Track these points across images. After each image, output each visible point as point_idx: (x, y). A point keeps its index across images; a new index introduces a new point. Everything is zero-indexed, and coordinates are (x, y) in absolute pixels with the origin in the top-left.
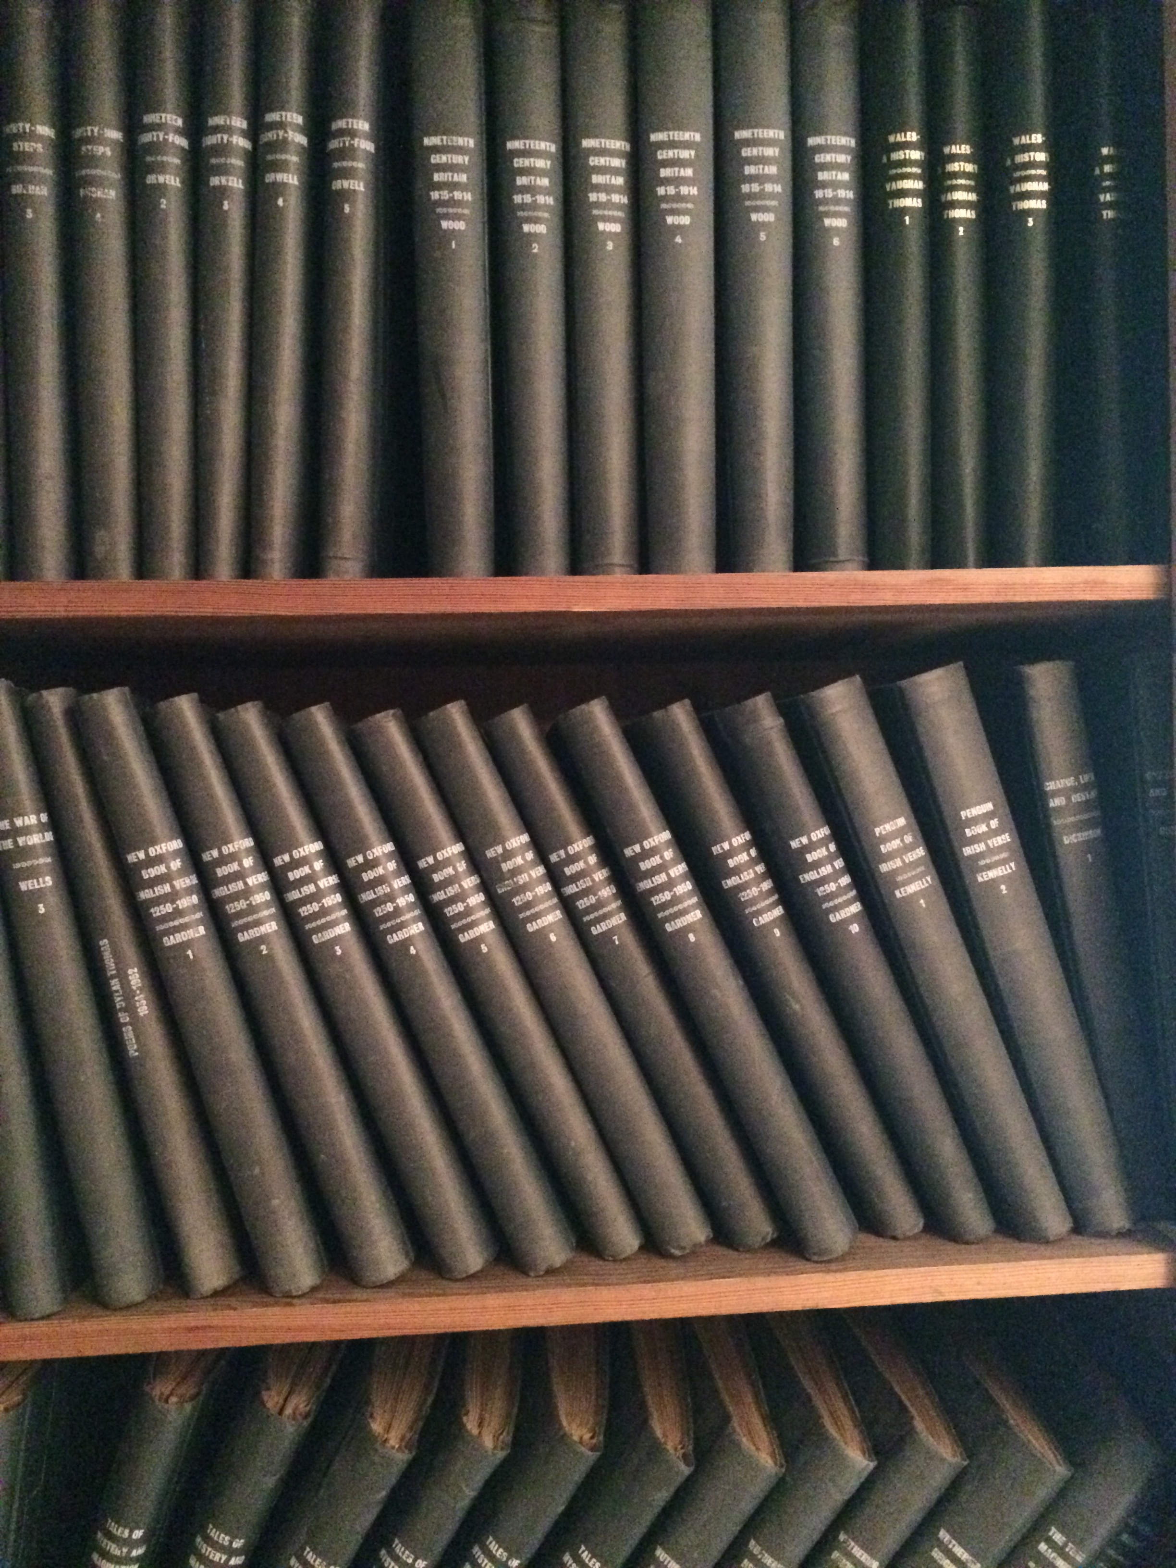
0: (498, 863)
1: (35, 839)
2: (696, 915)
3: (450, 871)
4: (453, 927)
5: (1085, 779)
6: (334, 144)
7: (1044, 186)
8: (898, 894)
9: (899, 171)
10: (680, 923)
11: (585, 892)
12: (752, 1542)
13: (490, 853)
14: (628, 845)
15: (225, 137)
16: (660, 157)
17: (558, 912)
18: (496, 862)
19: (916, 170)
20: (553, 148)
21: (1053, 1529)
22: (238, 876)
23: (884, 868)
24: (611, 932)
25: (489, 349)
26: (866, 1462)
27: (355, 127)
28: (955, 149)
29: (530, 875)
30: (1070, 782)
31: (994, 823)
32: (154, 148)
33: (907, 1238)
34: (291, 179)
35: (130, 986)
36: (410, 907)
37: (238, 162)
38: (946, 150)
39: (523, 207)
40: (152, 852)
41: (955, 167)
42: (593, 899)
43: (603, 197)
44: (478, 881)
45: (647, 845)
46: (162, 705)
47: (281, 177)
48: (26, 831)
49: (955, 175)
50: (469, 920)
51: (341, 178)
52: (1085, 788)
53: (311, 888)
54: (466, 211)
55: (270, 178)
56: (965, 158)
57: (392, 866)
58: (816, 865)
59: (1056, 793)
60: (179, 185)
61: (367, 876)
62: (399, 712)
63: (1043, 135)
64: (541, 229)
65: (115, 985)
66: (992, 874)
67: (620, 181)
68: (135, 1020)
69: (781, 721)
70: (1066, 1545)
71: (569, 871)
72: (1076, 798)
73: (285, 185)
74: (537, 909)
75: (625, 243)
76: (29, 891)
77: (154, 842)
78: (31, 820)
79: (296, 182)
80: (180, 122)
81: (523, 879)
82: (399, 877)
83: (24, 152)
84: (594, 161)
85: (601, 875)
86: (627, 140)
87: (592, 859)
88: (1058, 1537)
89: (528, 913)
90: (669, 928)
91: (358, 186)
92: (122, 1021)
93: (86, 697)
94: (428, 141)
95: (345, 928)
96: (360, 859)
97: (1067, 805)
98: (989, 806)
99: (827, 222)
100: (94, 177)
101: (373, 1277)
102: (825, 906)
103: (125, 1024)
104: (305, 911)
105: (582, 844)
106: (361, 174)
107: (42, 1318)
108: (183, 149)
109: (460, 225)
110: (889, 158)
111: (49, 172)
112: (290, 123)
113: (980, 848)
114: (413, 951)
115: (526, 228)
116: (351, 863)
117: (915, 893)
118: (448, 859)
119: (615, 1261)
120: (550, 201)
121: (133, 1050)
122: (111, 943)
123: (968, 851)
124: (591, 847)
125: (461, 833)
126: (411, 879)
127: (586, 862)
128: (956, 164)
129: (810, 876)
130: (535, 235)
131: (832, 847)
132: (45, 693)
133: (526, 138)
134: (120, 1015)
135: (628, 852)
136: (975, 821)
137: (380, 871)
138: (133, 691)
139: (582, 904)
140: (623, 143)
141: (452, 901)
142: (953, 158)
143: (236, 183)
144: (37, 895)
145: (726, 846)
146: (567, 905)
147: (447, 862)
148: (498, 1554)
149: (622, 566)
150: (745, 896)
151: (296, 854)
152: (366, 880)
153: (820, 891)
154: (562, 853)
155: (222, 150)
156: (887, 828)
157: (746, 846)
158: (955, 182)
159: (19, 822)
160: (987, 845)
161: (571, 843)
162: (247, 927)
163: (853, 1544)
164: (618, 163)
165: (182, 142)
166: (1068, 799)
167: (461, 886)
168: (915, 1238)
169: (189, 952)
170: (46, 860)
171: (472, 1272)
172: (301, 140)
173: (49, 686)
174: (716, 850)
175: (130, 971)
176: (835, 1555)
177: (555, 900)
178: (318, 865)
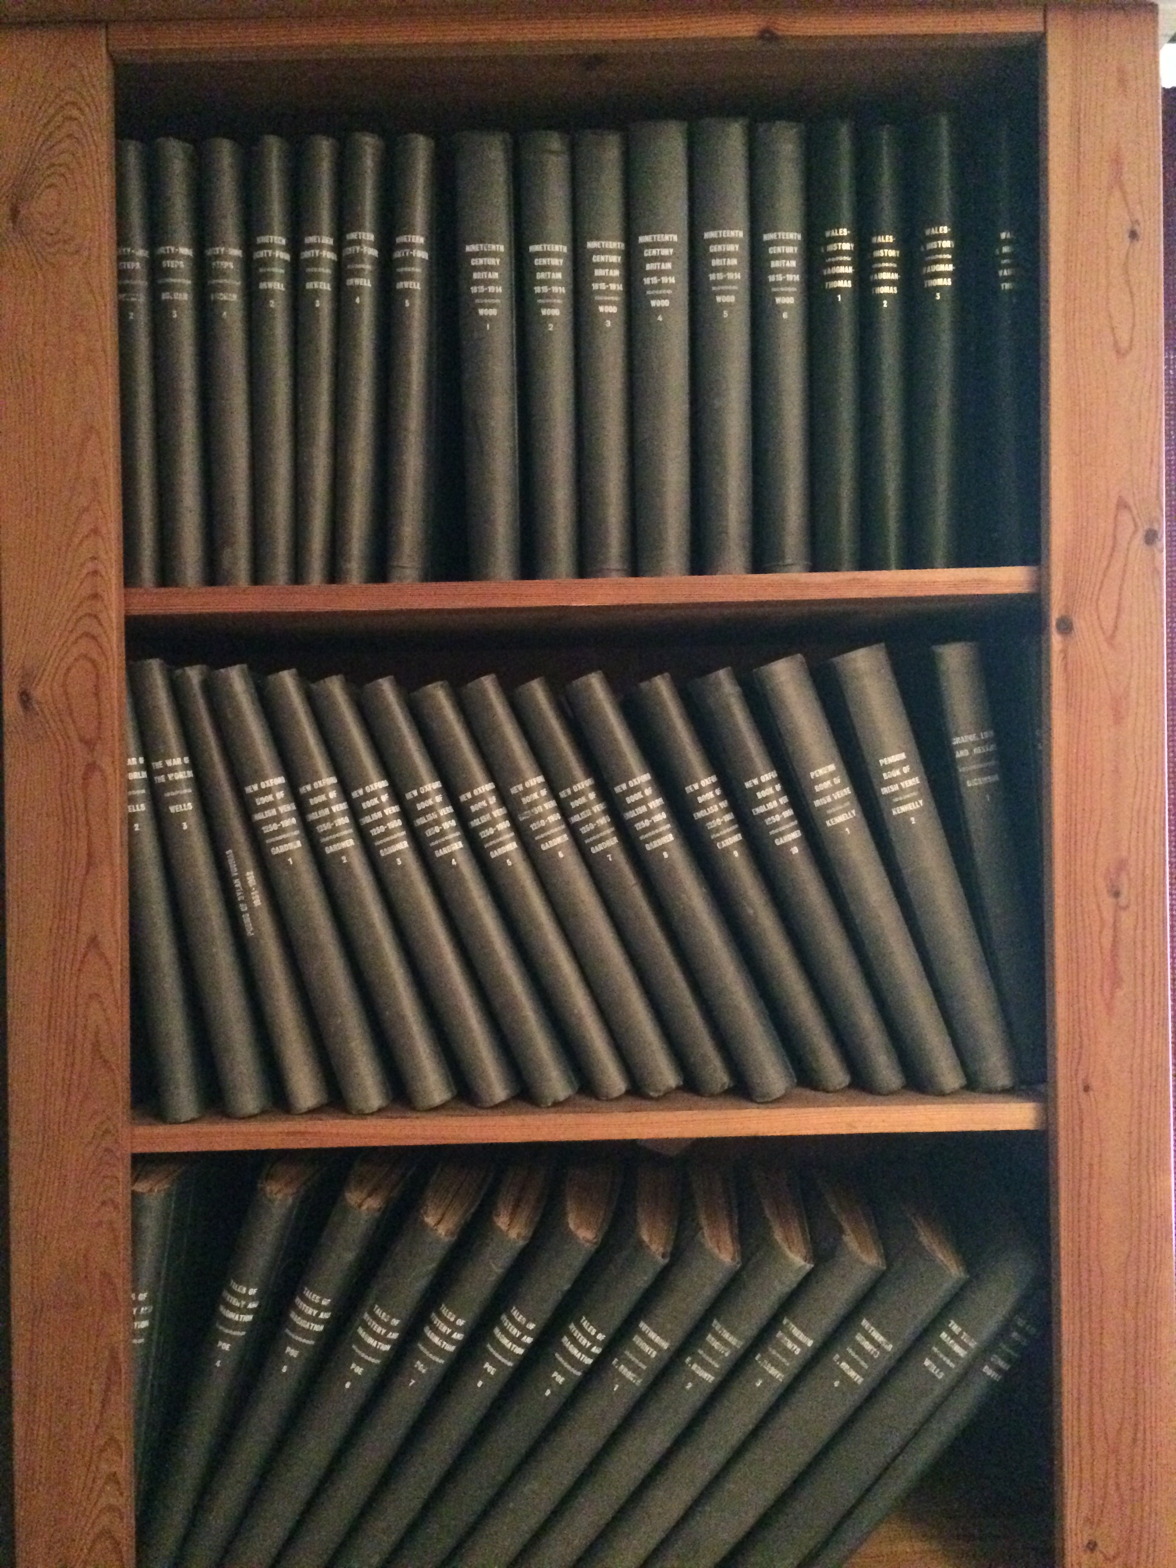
0: (520, 797)
1: (180, 776)
2: (670, 838)
3: (484, 803)
4: (486, 846)
5: (985, 735)
6: (398, 254)
7: (950, 268)
8: (828, 824)
9: (833, 259)
10: (656, 844)
11: (586, 821)
12: (715, 1322)
13: (514, 790)
14: (618, 784)
15: (317, 252)
16: (646, 255)
17: (565, 836)
18: (518, 797)
19: (847, 258)
20: (565, 249)
21: (952, 1322)
22: (326, 804)
23: (817, 803)
24: (605, 852)
25: (516, 407)
26: (803, 1263)
27: (413, 241)
28: (881, 239)
29: (544, 808)
30: (972, 738)
31: (906, 769)
32: (266, 262)
33: (835, 1091)
34: (366, 283)
35: (247, 885)
36: (454, 829)
37: (326, 271)
38: (874, 240)
39: (541, 295)
40: (263, 785)
41: (881, 253)
42: (592, 826)
43: (603, 286)
44: (505, 812)
45: (631, 784)
46: (271, 678)
47: (358, 281)
48: (173, 769)
49: (881, 260)
50: (498, 840)
51: (403, 280)
52: (985, 742)
53: (379, 815)
54: (498, 301)
55: (350, 282)
56: (890, 246)
57: (439, 799)
58: (766, 800)
59: (961, 747)
60: (283, 289)
61: (420, 806)
62: (446, 683)
63: (949, 227)
64: (556, 312)
65: (237, 883)
66: (904, 809)
67: (616, 273)
68: (251, 909)
69: (738, 689)
70: (961, 1334)
71: (575, 804)
72: (977, 751)
73: (359, 287)
74: (548, 833)
75: (620, 320)
76: (176, 813)
77: (265, 778)
78: (177, 761)
79: (369, 285)
80: (284, 242)
81: (538, 810)
82: (444, 807)
83: (170, 268)
84: (596, 259)
85: (598, 808)
86: (621, 241)
87: (592, 796)
88: (955, 1328)
89: (542, 836)
90: (648, 847)
91: (416, 286)
92: (242, 910)
93: (217, 672)
94: (469, 248)
95: (404, 845)
96: (415, 793)
97: (970, 755)
98: (903, 756)
99: (778, 300)
100: (222, 285)
101: (423, 1103)
102: (772, 832)
103: (245, 912)
104: (375, 832)
105: (584, 783)
106: (418, 277)
107: (184, 1123)
108: (286, 261)
109: (493, 312)
110: (825, 250)
111: (188, 282)
112: (365, 241)
113: (895, 788)
114: (454, 862)
115: (544, 312)
116: (409, 796)
117: (842, 823)
118: (482, 794)
119: (607, 1100)
120: (562, 290)
121: (250, 931)
122: (234, 853)
123: (885, 791)
124: (591, 786)
125: (492, 774)
126: (454, 809)
127: (587, 798)
128: (882, 251)
129: (760, 810)
130: (551, 317)
131: (778, 787)
132: (187, 669)
133: (545, 242)
134: (241, 905)
135: (618, 790)
136: (891, 767)
137: (430, 802)
138: (250, 668)
139: (584, 830)
140: (619, 243)
141: (485, 826)
142: (881, 246)
143: (325, 286)
144: (181, 816)
145: (696, 786)
146: (573, 830)
147: (481, 797)
148: (519, 1319)
149: (618, 570)
150: (711, 825)
151: (368, 789)
152: (419, 809)
153: (768, 821)
154: (569, 791)
155: (315, 261)
156: (821, 772)
157: (714, 786)
158: (880, 265)
159: (169, 763)
160: (900, 786)
161: (576, 783)
162: (331, 843)
163: (793, 1326)
164: (615, 259)
165: (286, 257)
166: (971, 751)
167: (492, 815)
168: (843, 1090)
169: (290, 860)
170: (187, 791)
171: (497, 1102)
172: (373, 252)
173: (191, 664)
174: (689, 789)
175: (248, 874)
176: (779, 1334)
177: (563, 827)
178: (384, 798)
